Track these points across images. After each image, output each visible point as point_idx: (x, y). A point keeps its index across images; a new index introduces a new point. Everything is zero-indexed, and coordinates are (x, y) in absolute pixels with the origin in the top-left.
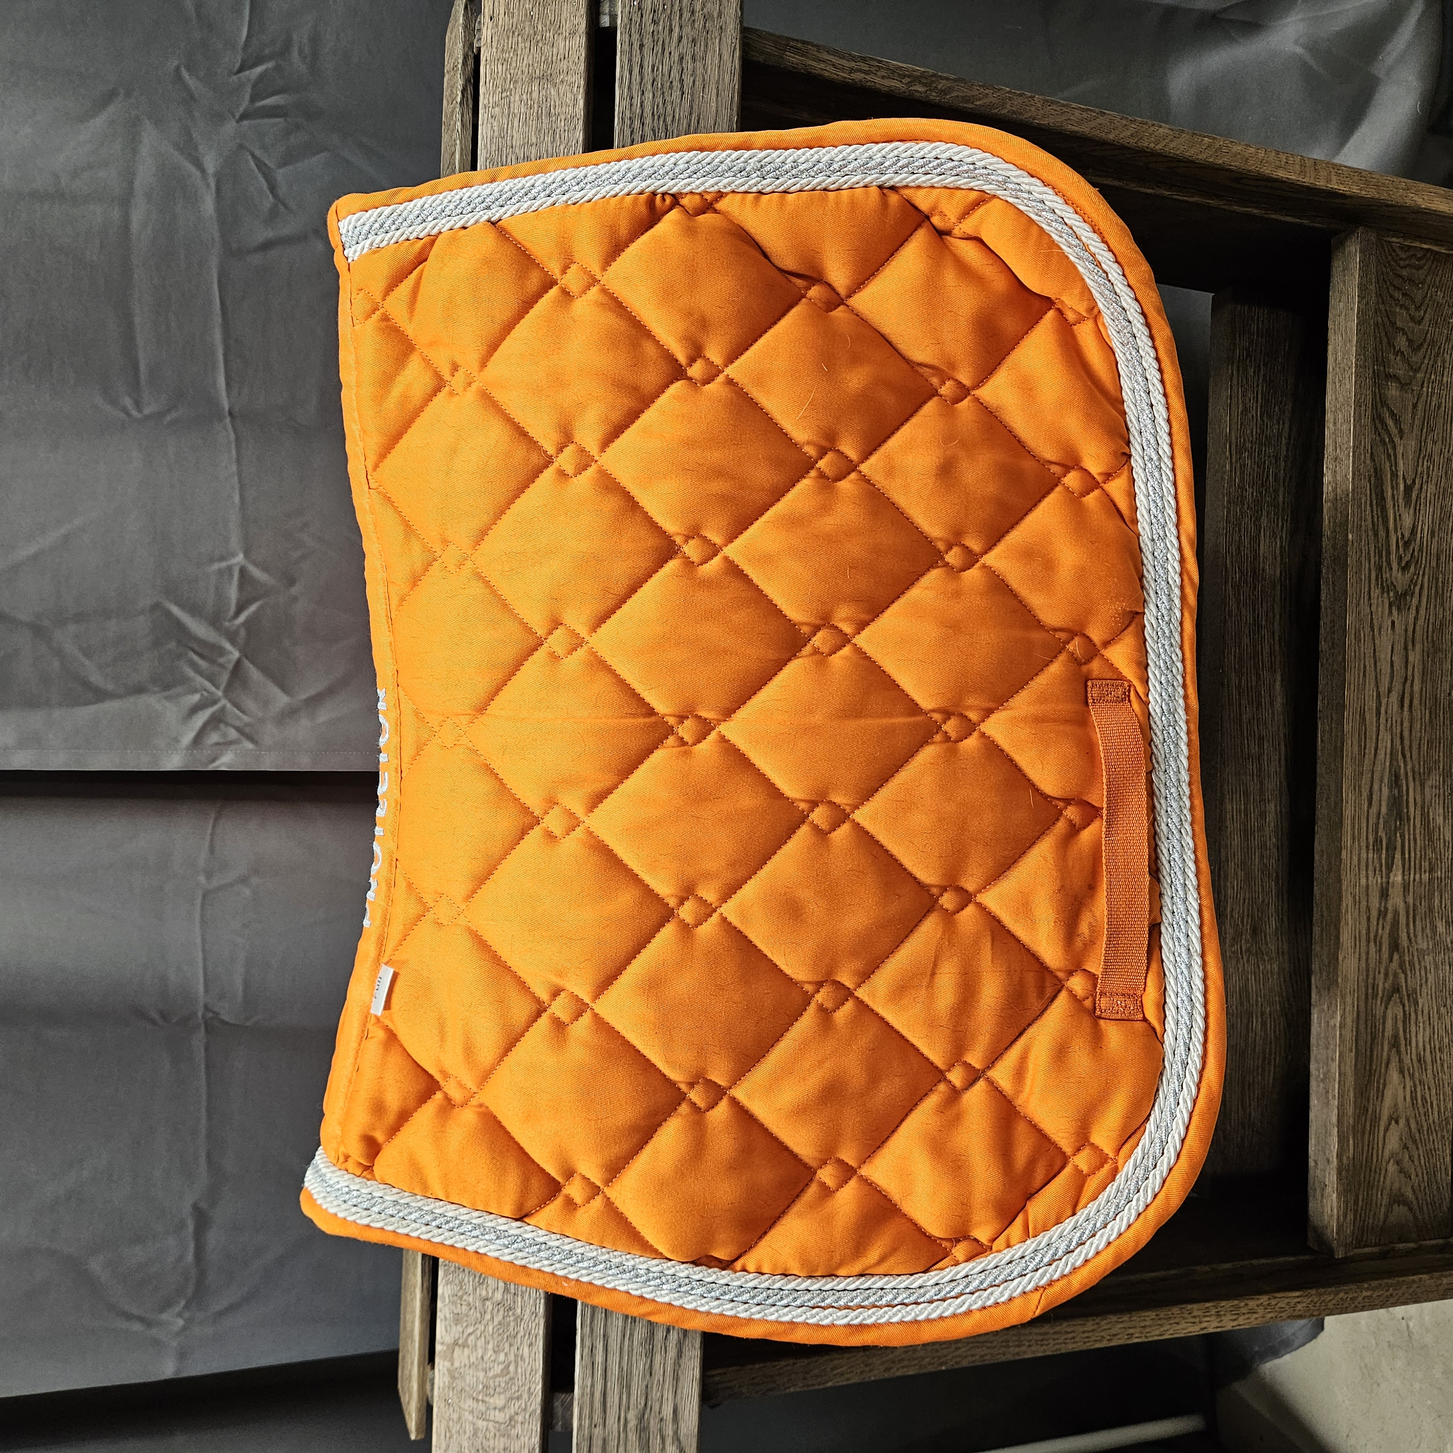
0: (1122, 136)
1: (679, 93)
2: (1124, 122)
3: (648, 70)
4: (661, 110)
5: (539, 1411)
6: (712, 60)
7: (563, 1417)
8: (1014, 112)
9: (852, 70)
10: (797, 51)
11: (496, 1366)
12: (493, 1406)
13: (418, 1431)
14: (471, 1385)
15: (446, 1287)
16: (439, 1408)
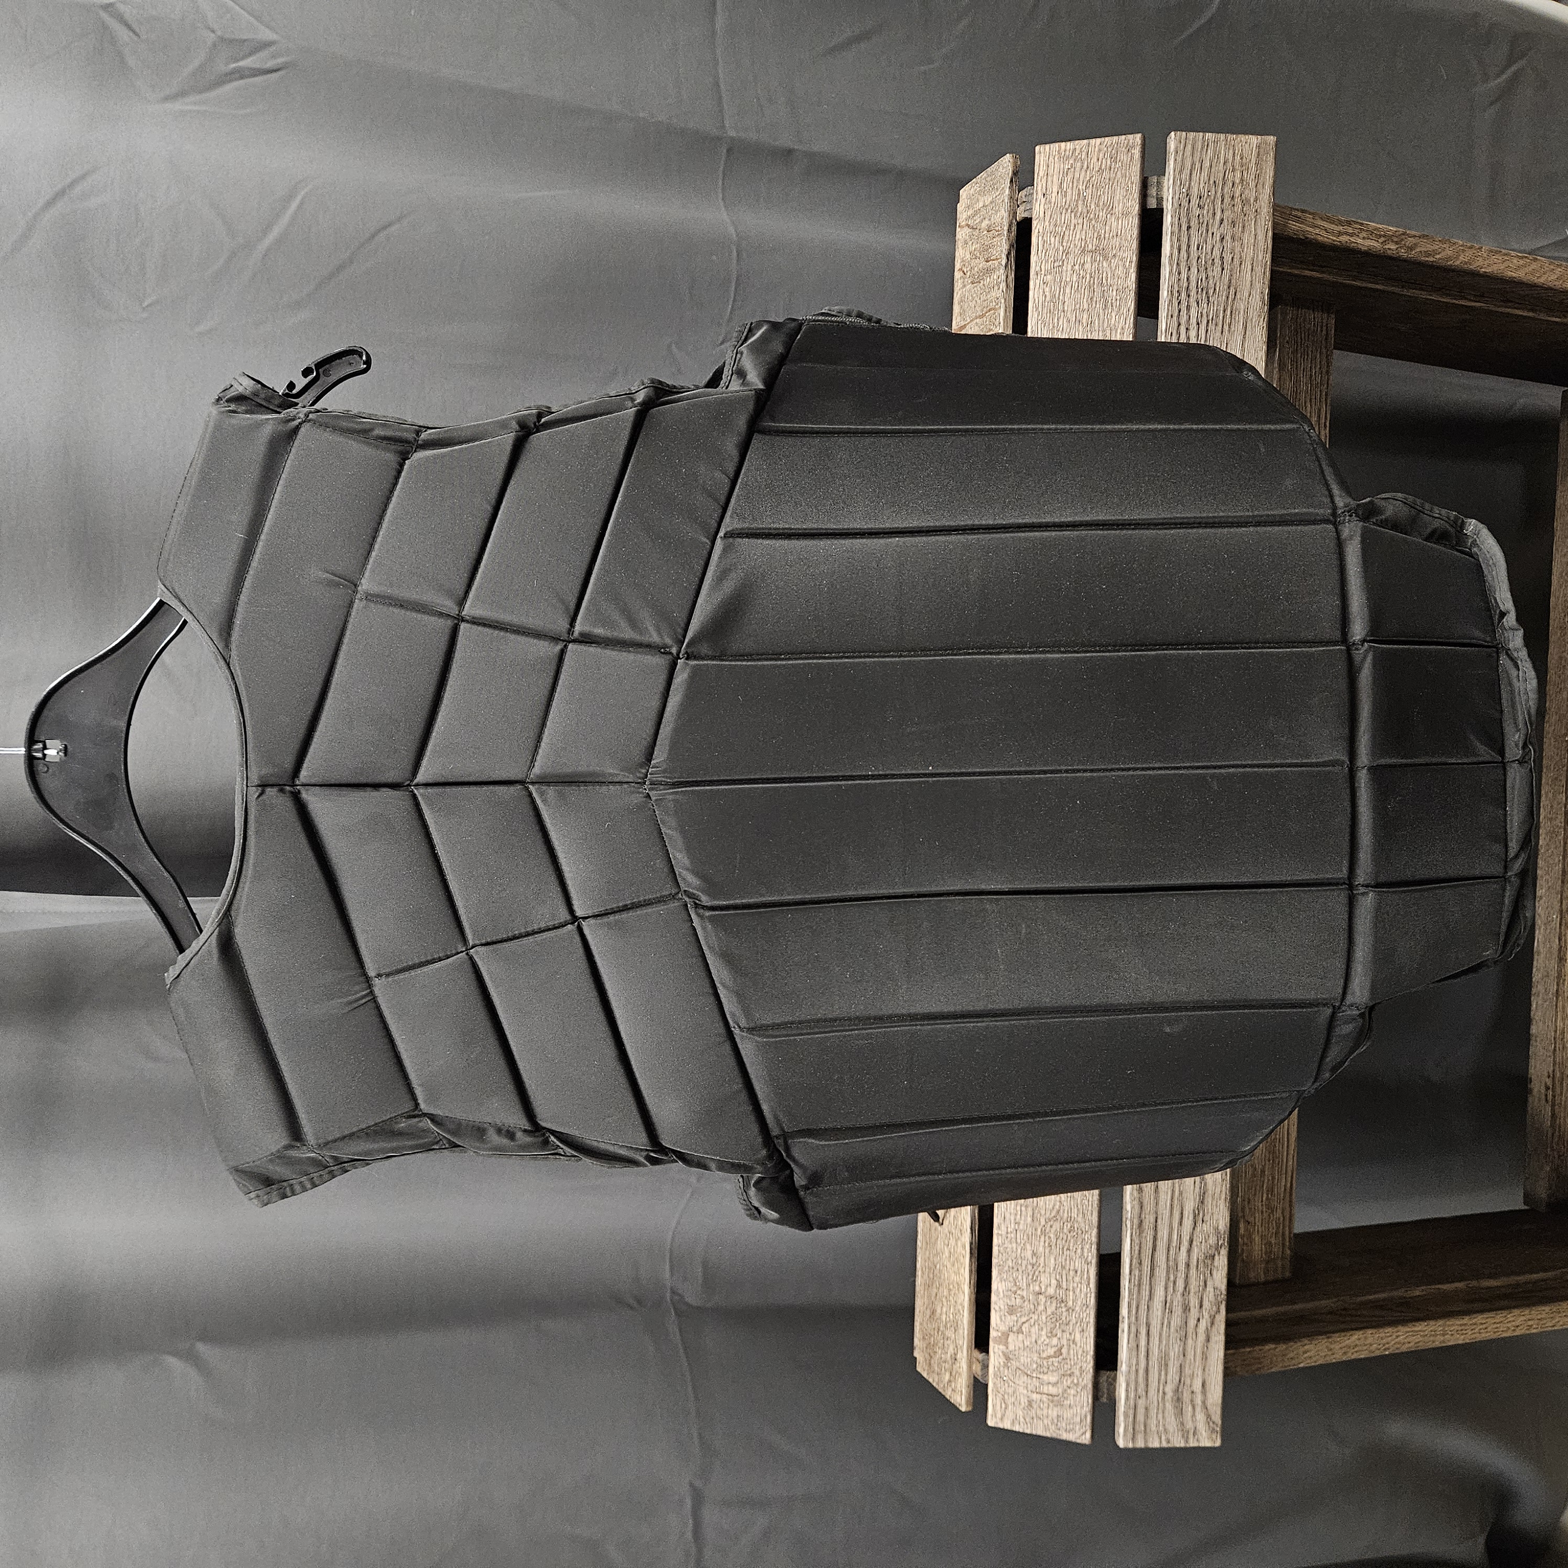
0: (1549, 279)
1: (1220, 269)
2: (1552, 267)
3: (1194, 248)
4: (1204, 284)
5: (1090, 1386)
6: (1248, 238)
7: (1108, 1389)
8: (1466, 263)
9: (1340, 234)
10: (1298, 219)
11: (1049, 1348)
12: (1047, 1381)
13: (967, 1404)
14: (1026, 1364)
15: (1000, 1284)
16: (994, 1384)
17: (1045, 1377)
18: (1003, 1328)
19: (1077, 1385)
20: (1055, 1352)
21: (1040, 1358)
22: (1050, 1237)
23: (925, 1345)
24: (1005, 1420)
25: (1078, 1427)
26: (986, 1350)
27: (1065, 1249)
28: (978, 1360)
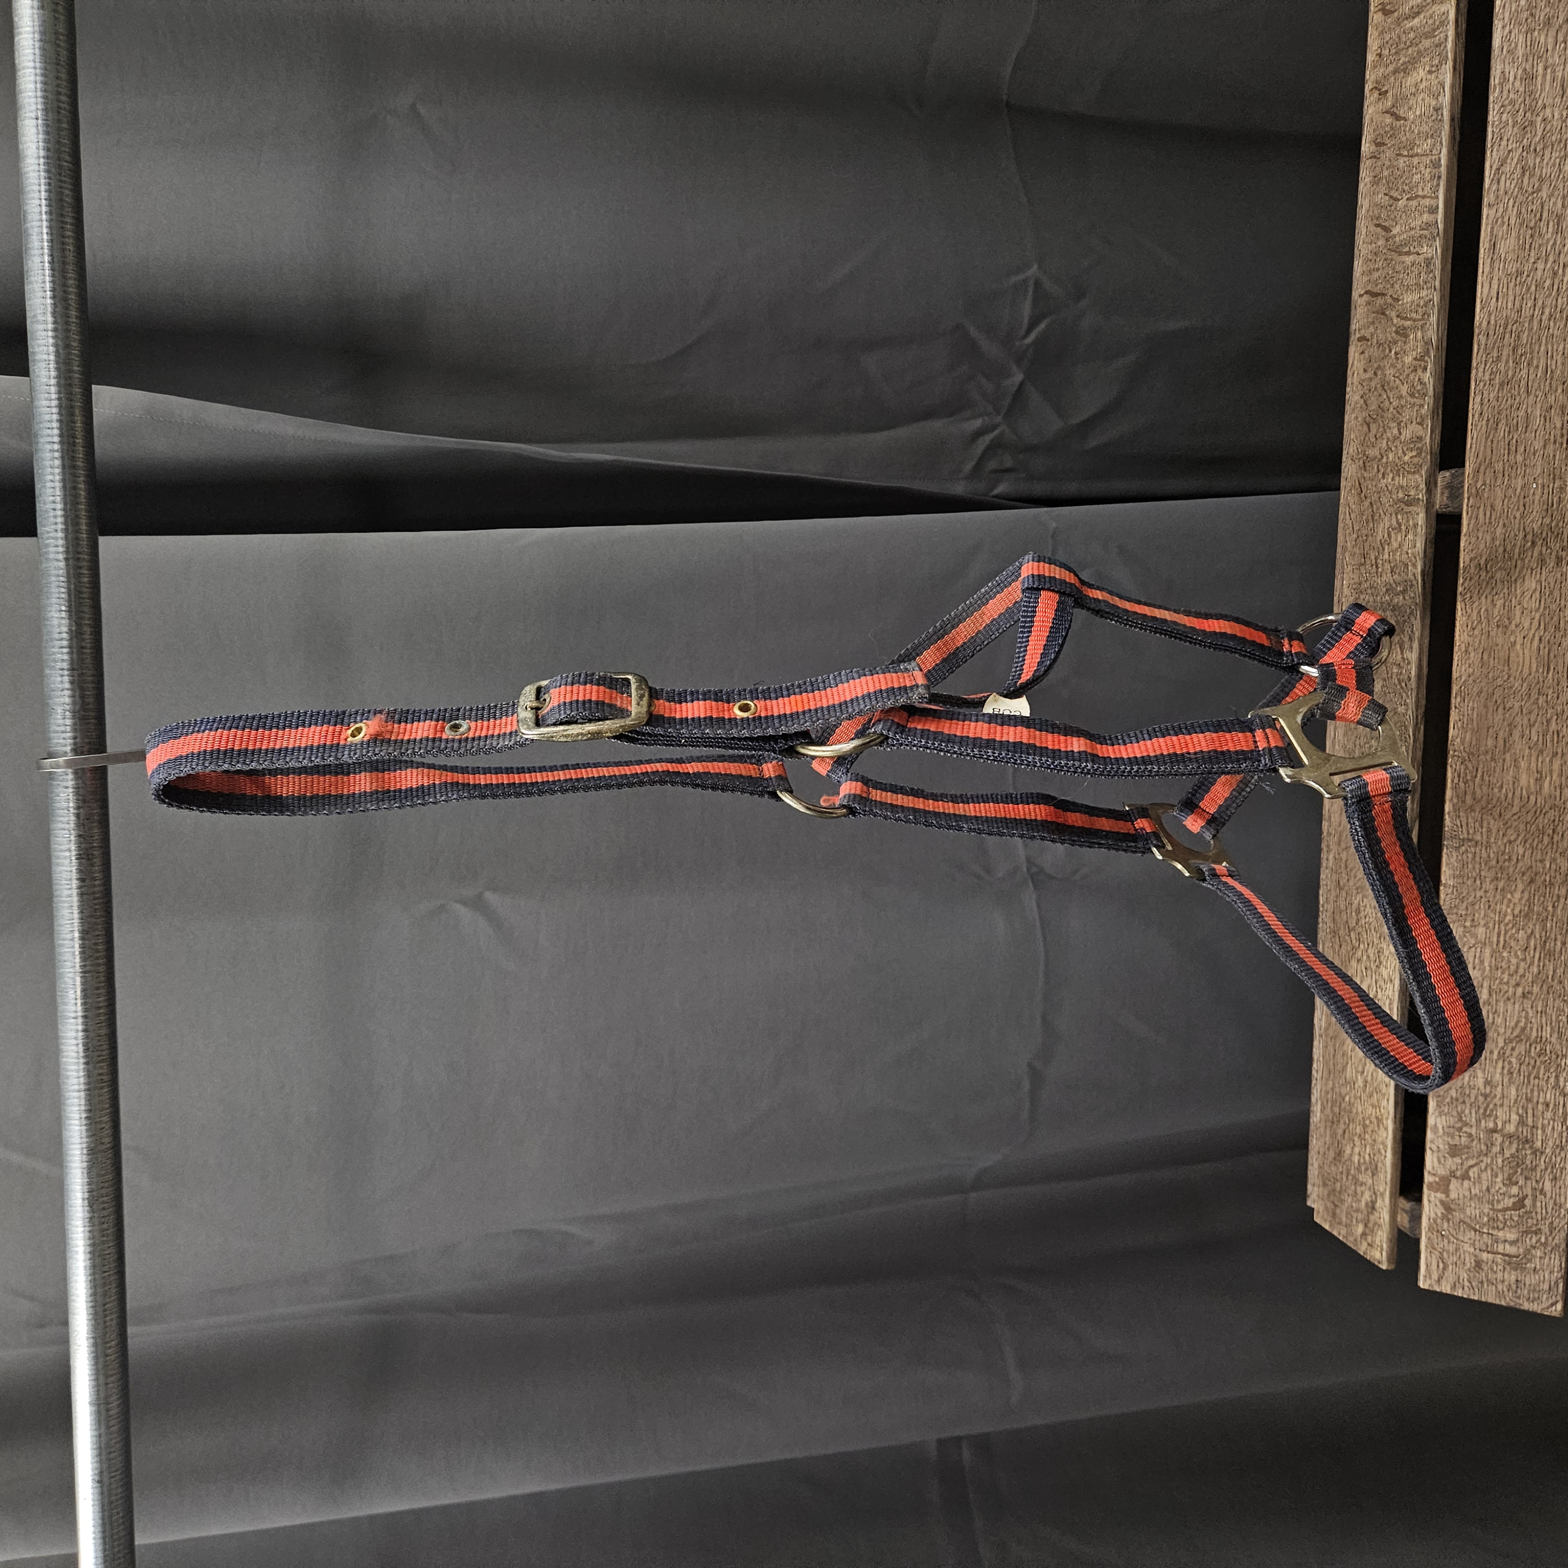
11: (1506, 1198)
12: (1503, 1239)
13: (1389, 1261)
14: (1473, 1217)
15: (1438, 1119)
16: (1429, 1239)
17: (1501, 1234)
18: (1442, 1172)
19: (1545, 1244)
20: (1514, 1203)
21: (1493, 1209)
22: (1510, 1063)
23: (1326, 1192)
24: (1444, 1283)
25: (1545, 1296)
26: (1418, 1199)
27: (1532, 1076)
28: (1404, 1210)
